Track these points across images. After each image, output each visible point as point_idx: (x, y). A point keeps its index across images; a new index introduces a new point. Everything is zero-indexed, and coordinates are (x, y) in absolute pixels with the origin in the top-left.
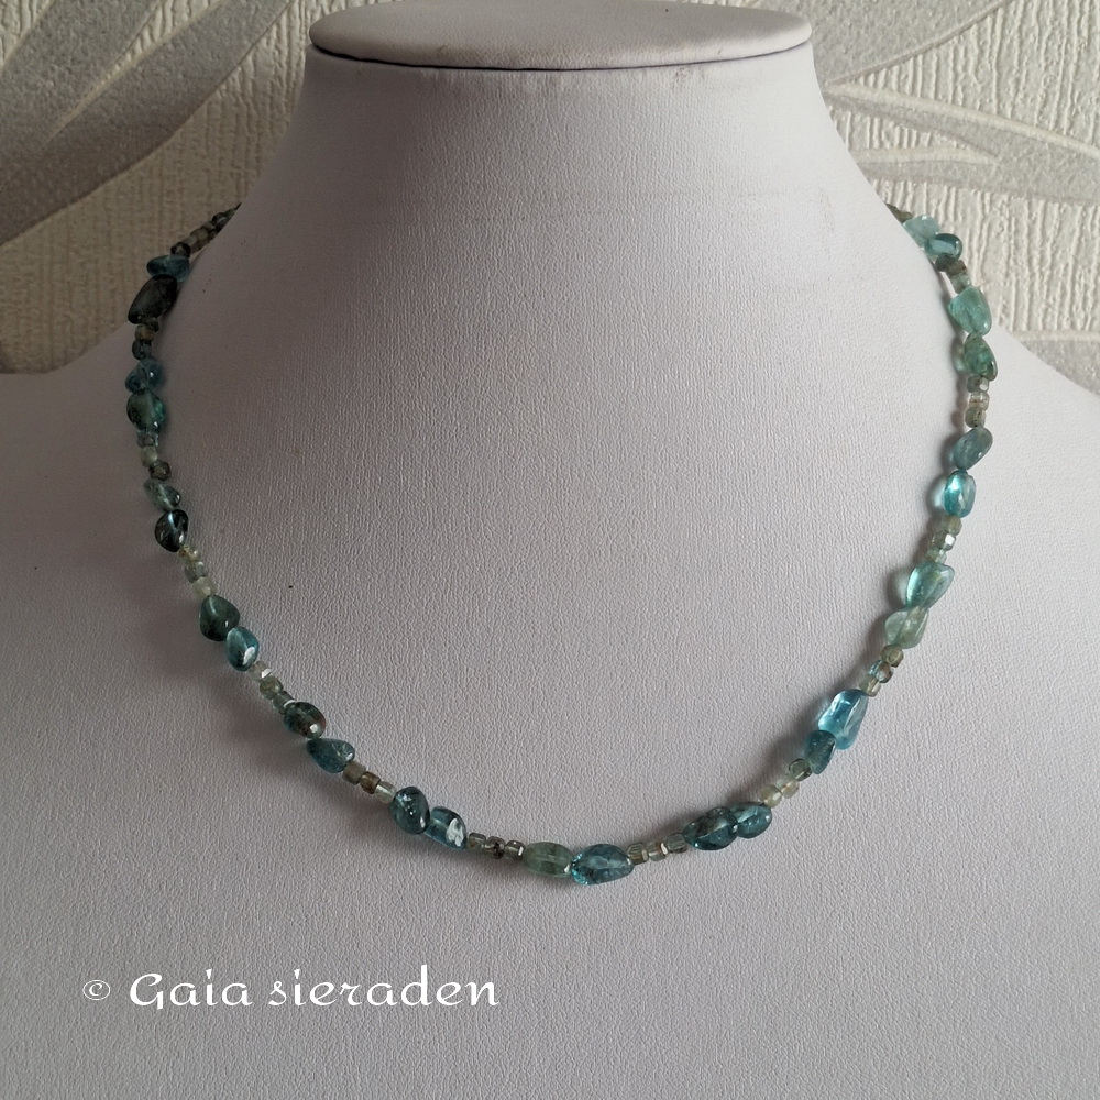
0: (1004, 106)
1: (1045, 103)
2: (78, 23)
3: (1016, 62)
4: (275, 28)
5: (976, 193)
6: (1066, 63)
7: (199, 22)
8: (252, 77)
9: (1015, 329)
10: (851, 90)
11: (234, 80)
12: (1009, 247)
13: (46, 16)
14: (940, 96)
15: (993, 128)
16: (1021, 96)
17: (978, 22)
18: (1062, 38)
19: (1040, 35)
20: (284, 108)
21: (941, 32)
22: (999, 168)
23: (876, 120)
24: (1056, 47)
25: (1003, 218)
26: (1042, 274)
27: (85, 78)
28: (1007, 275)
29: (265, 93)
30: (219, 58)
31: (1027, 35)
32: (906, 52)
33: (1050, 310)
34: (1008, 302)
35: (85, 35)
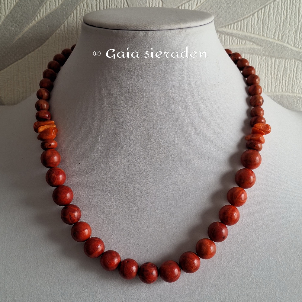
0: (264, 33)
1: (275, 33)
2: (20, 13)
3: (267, 22)
4: (72, 14)
5: (257, 56)
6: (280, 22)
7: (53, 12)
8: (67, 27)
9: (267, 92)
10: (224, 29)
11: (62, 27)
12: (266, 70)
13: (12, 11)
14: (247, 31)
15: (261, 39)
16: (269, 31)
17: (257, 12)
18: (279, 16)
19: (274, 15)
20: (75, 35)
21: (248, 14)
22: (263, 50)
23: (231, 37)
24: (278, 18)
25: (264, 63)
26: (274, 77)
27: (22, 27)
28: (265, 78)
29: (70, 31)
30: (58, 22)
31: (270, 15)
32: (239, 20)
33: (276, 87)
34: (265, 85)
35: (22, 16)
